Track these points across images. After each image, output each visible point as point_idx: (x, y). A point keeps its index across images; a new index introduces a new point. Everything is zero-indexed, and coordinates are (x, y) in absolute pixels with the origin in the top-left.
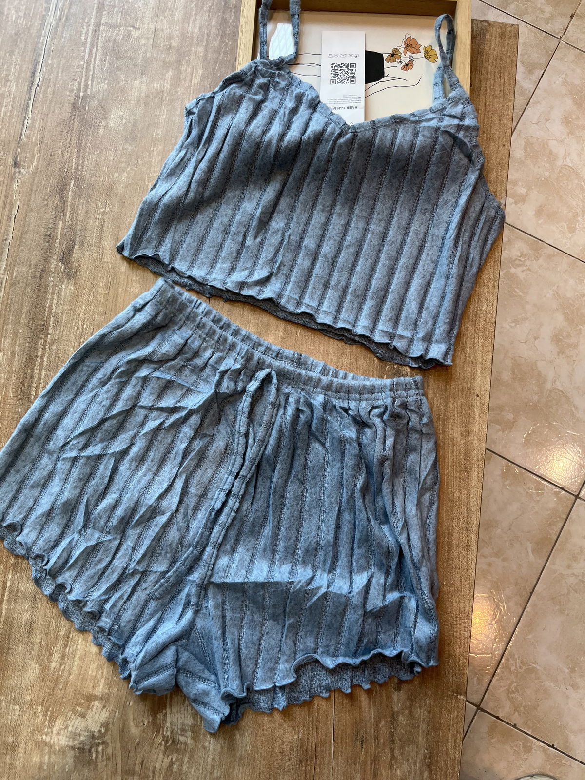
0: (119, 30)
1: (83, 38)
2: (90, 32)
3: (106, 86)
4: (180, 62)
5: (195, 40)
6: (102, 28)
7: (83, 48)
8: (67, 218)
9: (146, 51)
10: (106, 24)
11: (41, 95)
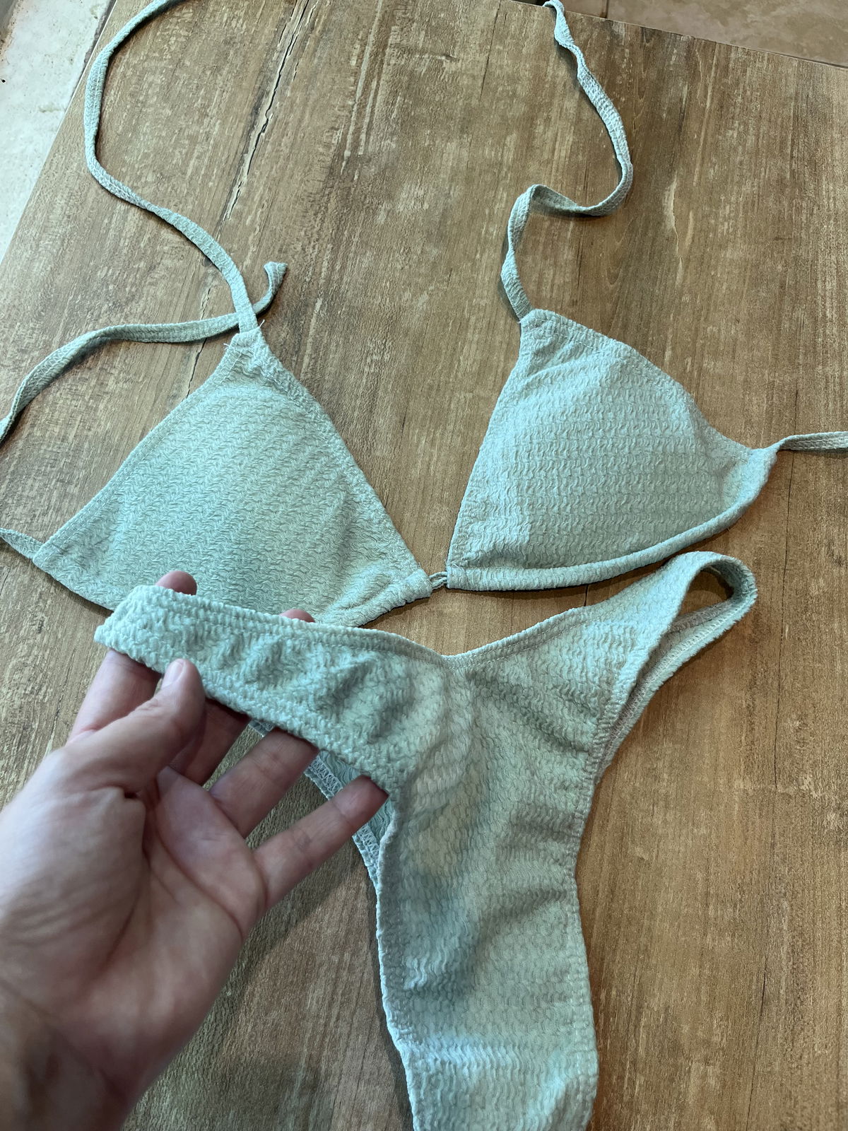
0: (421, 59)
1: (353, 63)
2: (367, 55)
3: (394, 145)
4: (532, 119)
5: (560, 88)
6: (388, 51)
7: (352, 79)
8: (304, 365)
9: (470, 97)
10: (397, 46)
11: (269, 147)
